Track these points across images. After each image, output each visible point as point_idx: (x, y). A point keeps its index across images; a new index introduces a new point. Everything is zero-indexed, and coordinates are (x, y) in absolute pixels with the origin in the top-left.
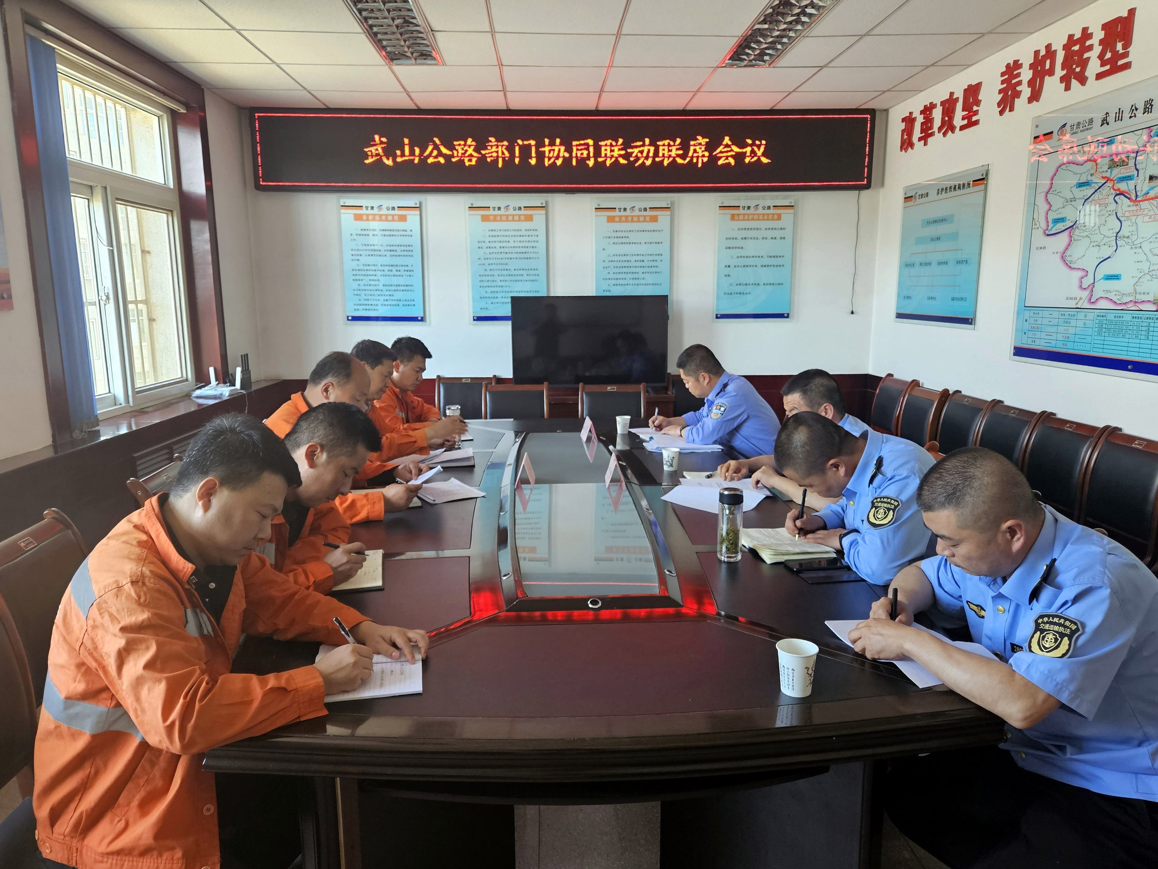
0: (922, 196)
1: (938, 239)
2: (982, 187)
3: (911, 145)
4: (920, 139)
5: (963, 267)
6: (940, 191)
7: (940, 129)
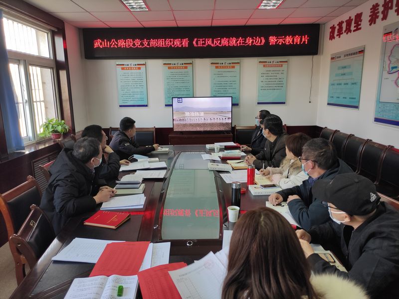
0: (338, 57)
1: (344, 74)
2: (362, 54)
3: (334, 38)
4: (337, 35)
5: (354, 86)
6: (345, 56)
7: (345, 32)
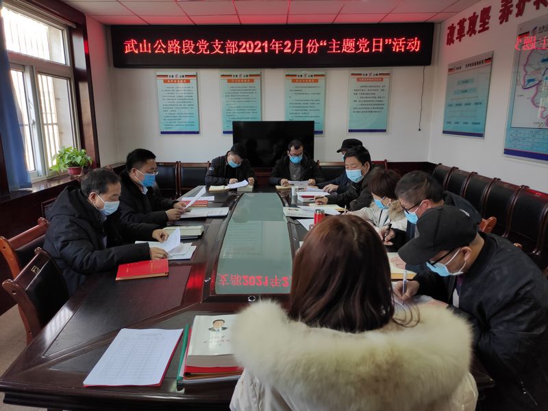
0: (458, 68)
1: (466, 91)
2: (490, 63)
3: (453, 42)
4: (457, 38)
5: (479, 106)
6: (467, 66)
7: (468, 33)
